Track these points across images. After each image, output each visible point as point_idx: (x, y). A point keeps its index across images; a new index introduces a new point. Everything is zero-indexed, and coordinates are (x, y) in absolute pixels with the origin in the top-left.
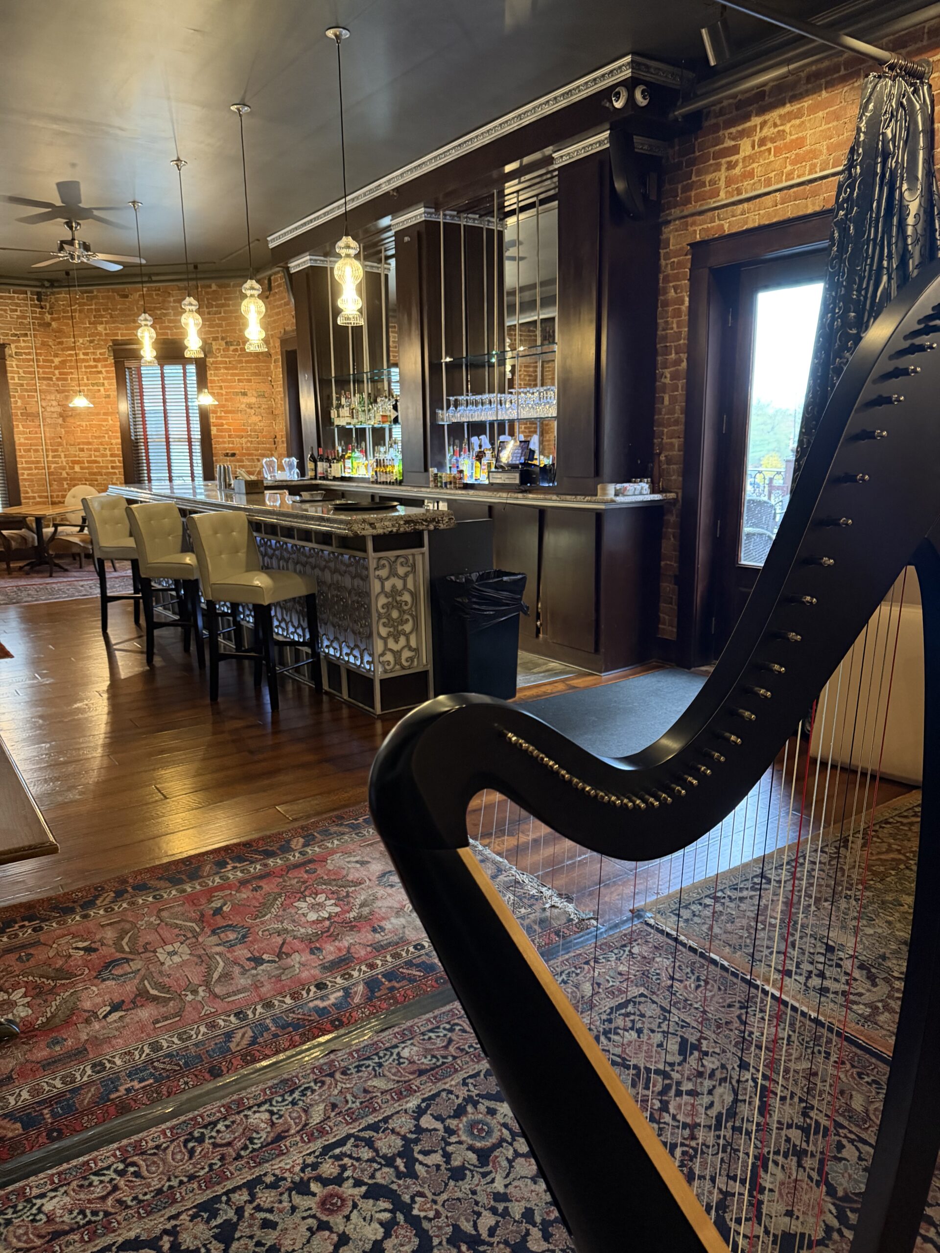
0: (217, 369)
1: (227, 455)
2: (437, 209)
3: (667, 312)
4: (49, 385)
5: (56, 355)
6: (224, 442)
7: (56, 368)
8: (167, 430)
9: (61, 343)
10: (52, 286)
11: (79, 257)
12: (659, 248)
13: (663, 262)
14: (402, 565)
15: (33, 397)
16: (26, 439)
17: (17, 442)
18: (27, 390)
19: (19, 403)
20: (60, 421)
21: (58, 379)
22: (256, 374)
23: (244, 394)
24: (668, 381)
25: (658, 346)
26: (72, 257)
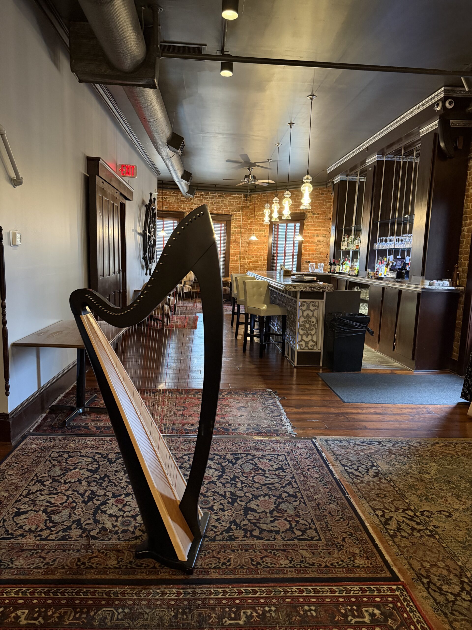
0: (308, 225)
1: (307, 262)
2: (383, 154)
3: (468, 200)
4: (245, 231)
5: (249, 219)
6: (306, 256)
7: (249, 224)
8: (285, 251)
9: (252, 214)
10: (251, 192)
11: (251, 182)
12: (467, 170)
13: (468, 177)
14: (312, 305)
15: (239, 235)
16: (234, 252)
17: (231, 253)
18: (237, 233)
19: (233, 238)
20: (247, 245)
21: (249, 229)
22: (323, 227)
23: (318, 236)
24: (466, 233)
25: (463, 216)
26: (249, 181)
